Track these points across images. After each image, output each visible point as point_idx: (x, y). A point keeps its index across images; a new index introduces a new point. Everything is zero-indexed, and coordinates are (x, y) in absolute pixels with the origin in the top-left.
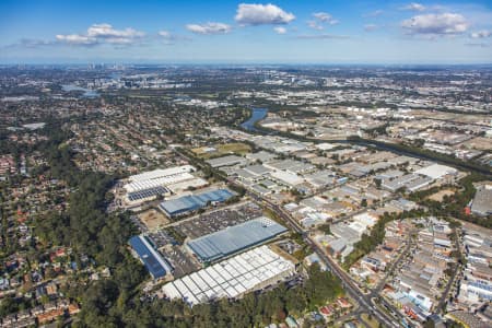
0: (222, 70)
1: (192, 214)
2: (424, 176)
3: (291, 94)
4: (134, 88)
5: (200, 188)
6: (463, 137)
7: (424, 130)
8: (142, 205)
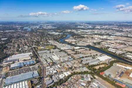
0: (70, 23)
1: (17, 69)
2: (99, 60)
3: (82, 31)
4: (41, 28)
5: (28, 60)
6: (125, 46)
7: (113, 43)
8: (7, 64)
